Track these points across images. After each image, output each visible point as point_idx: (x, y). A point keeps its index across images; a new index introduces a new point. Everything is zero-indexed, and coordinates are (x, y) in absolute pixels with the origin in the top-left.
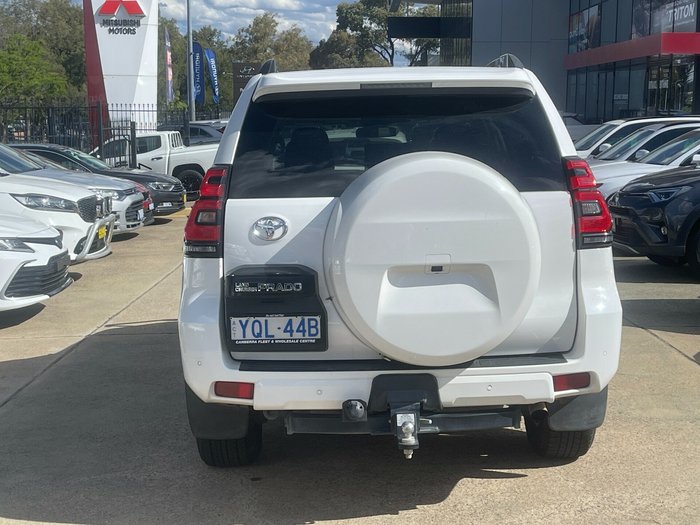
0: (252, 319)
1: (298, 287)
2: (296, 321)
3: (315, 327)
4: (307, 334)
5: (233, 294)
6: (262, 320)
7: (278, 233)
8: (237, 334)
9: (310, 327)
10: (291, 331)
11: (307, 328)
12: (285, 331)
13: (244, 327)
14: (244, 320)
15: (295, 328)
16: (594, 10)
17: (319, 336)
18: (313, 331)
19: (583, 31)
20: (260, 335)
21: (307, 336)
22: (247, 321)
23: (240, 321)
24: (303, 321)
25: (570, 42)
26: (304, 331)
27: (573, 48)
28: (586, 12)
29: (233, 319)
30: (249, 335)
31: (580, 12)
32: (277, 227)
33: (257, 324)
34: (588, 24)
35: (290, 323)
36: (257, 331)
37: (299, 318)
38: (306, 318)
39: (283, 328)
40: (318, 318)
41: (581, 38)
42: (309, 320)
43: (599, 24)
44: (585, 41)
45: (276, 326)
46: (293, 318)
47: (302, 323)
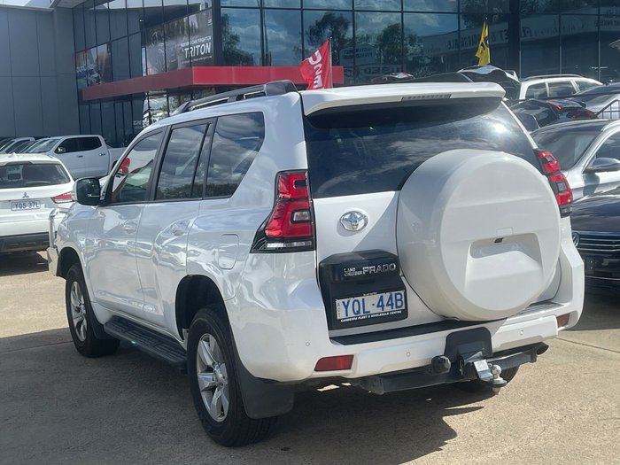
0: (352, 300)
1: (393, 267)
2: (386, 296)
3: (401, 300)
4: (394, 306)
5: (342, 279)
6: (360, 299)
7: (361, 224)
8: (341, 314)
9: (396, 300)
10: (383, 306)
11: (394, 302)
12: (378, 306)
13: (346, 307)
14: (346, 300)
15: (385, 303)
16: (103, 49)
17: (403, 308)
18: (399, 303)
19: (91, 67)
20: (359, 312)
21: (395, 309)
22: (348, 302)
23: (344, 303)
24: (391, 295)
25: (78, 77)
26: (392, 305)
27: (82, 82)
28: (93, 51)
29: (338, 301)
30: (351, 314)
31: (86, 50)
32: (360, 219)
33: (356, 303)
34: (97, 60)
35: (381, 299)
36: (356, 309)
37: (388, 294)
38: (393, 293)
39: (376, 305)
40: (402, 292)
41: (91, 72)
42: (396, 294)
43: (110, 60)
44: (96, 75)
45: (371, 303)
46: (384, 294)
47: (391, 298)
